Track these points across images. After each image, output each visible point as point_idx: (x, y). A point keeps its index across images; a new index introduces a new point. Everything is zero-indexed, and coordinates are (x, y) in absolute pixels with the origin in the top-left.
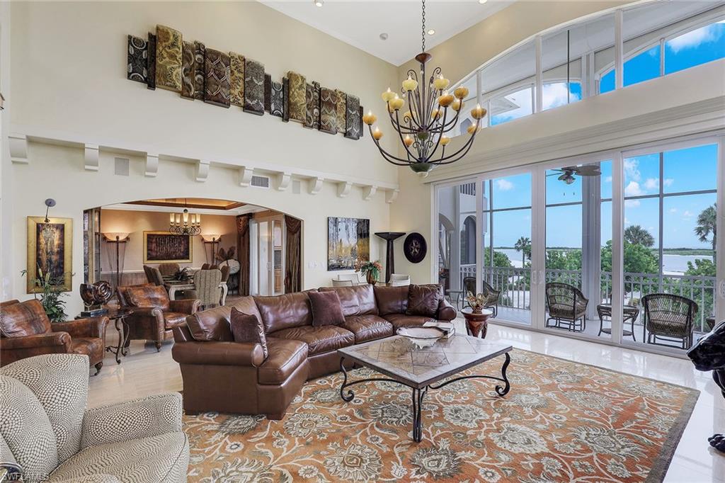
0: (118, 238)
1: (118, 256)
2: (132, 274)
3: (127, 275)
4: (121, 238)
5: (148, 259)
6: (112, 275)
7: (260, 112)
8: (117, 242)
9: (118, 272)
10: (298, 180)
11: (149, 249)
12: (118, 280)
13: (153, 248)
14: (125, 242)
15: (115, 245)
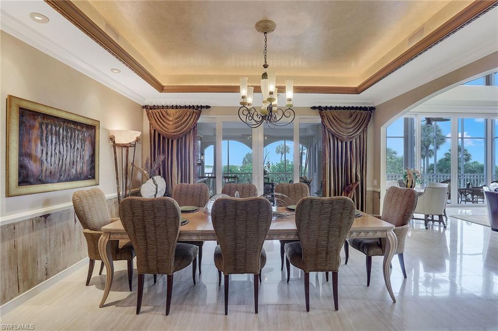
5: (20, 183)
11: (24, 154)
13: (33, 152)
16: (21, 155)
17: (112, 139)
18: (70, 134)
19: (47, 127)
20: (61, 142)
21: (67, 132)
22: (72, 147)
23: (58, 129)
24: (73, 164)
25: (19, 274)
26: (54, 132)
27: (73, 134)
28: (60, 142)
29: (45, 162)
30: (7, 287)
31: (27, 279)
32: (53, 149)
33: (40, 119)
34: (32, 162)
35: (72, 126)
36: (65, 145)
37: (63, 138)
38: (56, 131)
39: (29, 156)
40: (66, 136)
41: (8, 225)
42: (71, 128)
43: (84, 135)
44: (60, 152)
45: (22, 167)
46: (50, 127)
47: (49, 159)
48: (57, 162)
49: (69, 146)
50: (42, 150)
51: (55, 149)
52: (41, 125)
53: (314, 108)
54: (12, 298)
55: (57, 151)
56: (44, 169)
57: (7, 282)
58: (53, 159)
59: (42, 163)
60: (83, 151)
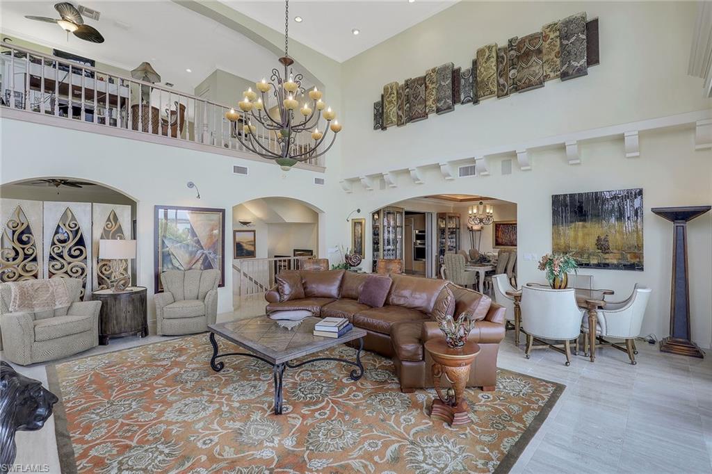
5: (496, 245)
7: (450, 109)
10: (509, 158)
11: (497, 236)
14: (480, 231)
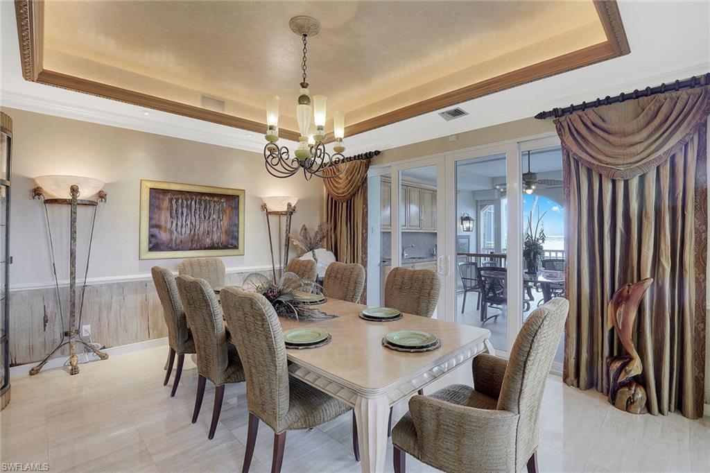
0: (74, 190)
1: (73, 238)
2: (110, 286)
3: (97, 289)
4: (85, 194)
5: (150, 249)
6: (56, 291)
8: (72, 203)
9: (72, 285)
11: (153, 225)
12: (73, 305)
13: (163, 224)
14: (91, 204)
15: (66, 210)
16: (151, 226)
17: (264, 207)
18: (203, 206)
19: (177, 200)
20: (193, 214)
21: (200, 204)
22: (207, 218)
23: (189, 203)
24: (208, 234)
25: (150, 323)
26: (185, 205)
27: (208, 205)
28: (191, 213)
29: (175, 232)
30: (139, 330)
31: (157, 329)
32: (184, 220)
33: (169, 196)
34: (162, 233)
35: (207, 198)
36: (197, 216)
37: (195, 210)
38: (187, 204)
39: (158, 226)
40: (200, 208)
41: (142, 282)
42: (205, 201)
43: (222, 206)
44: (191, 223)
45: (152, 236)
46: (180, 201)
47: (179, 230)
48: (188, 232)
49: (203, 217)
50: (172, 222)
51: (186, 220)
52: (171, 200)
53: (542, 116)
54: (142, 341)
55: (188, 223)
56: (174, 238)
57: (139, 327)
58: (184, 230)
59: (171, 232)
60: (221, 221)
